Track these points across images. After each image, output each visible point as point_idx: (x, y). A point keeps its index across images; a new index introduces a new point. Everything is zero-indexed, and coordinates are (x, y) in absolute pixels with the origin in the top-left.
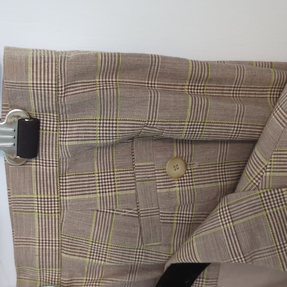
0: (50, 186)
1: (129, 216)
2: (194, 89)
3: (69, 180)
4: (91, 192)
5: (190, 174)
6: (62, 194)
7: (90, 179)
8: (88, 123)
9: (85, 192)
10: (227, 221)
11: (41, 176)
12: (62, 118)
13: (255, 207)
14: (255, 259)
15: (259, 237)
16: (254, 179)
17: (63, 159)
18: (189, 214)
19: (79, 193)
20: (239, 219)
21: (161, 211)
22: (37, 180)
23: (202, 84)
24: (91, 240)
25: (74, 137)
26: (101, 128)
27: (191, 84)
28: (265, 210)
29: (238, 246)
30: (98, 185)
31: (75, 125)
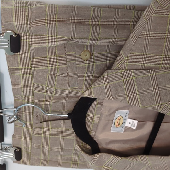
0: (27, 63)
1: (63, 76)
2: (94, 21)
3: (36, 61)
4: (46, 66)
5: (92, 58)
6: (32, 67)
7: (45, 60)
8: (43, 37)
9: (43, 66)
10: (106, 82)
11: (22, 59)
12: (30, 34)
13: (119, 77)
14: (117, 98)
15: (119, 90)
16: (119, 65)
17: (32, 52)
18: (91, 75)
19: (40, 66)
20: (112, 82)
21: (78, 75)
22: (20, 61)
23: (98, 19)
24: (46, 86)
25: (37, 44)
26: (49, 40)
27: (92, 19)
28: (123, 79)
29: (110, 93)
30: (49, 63)
31: (37, 38)
